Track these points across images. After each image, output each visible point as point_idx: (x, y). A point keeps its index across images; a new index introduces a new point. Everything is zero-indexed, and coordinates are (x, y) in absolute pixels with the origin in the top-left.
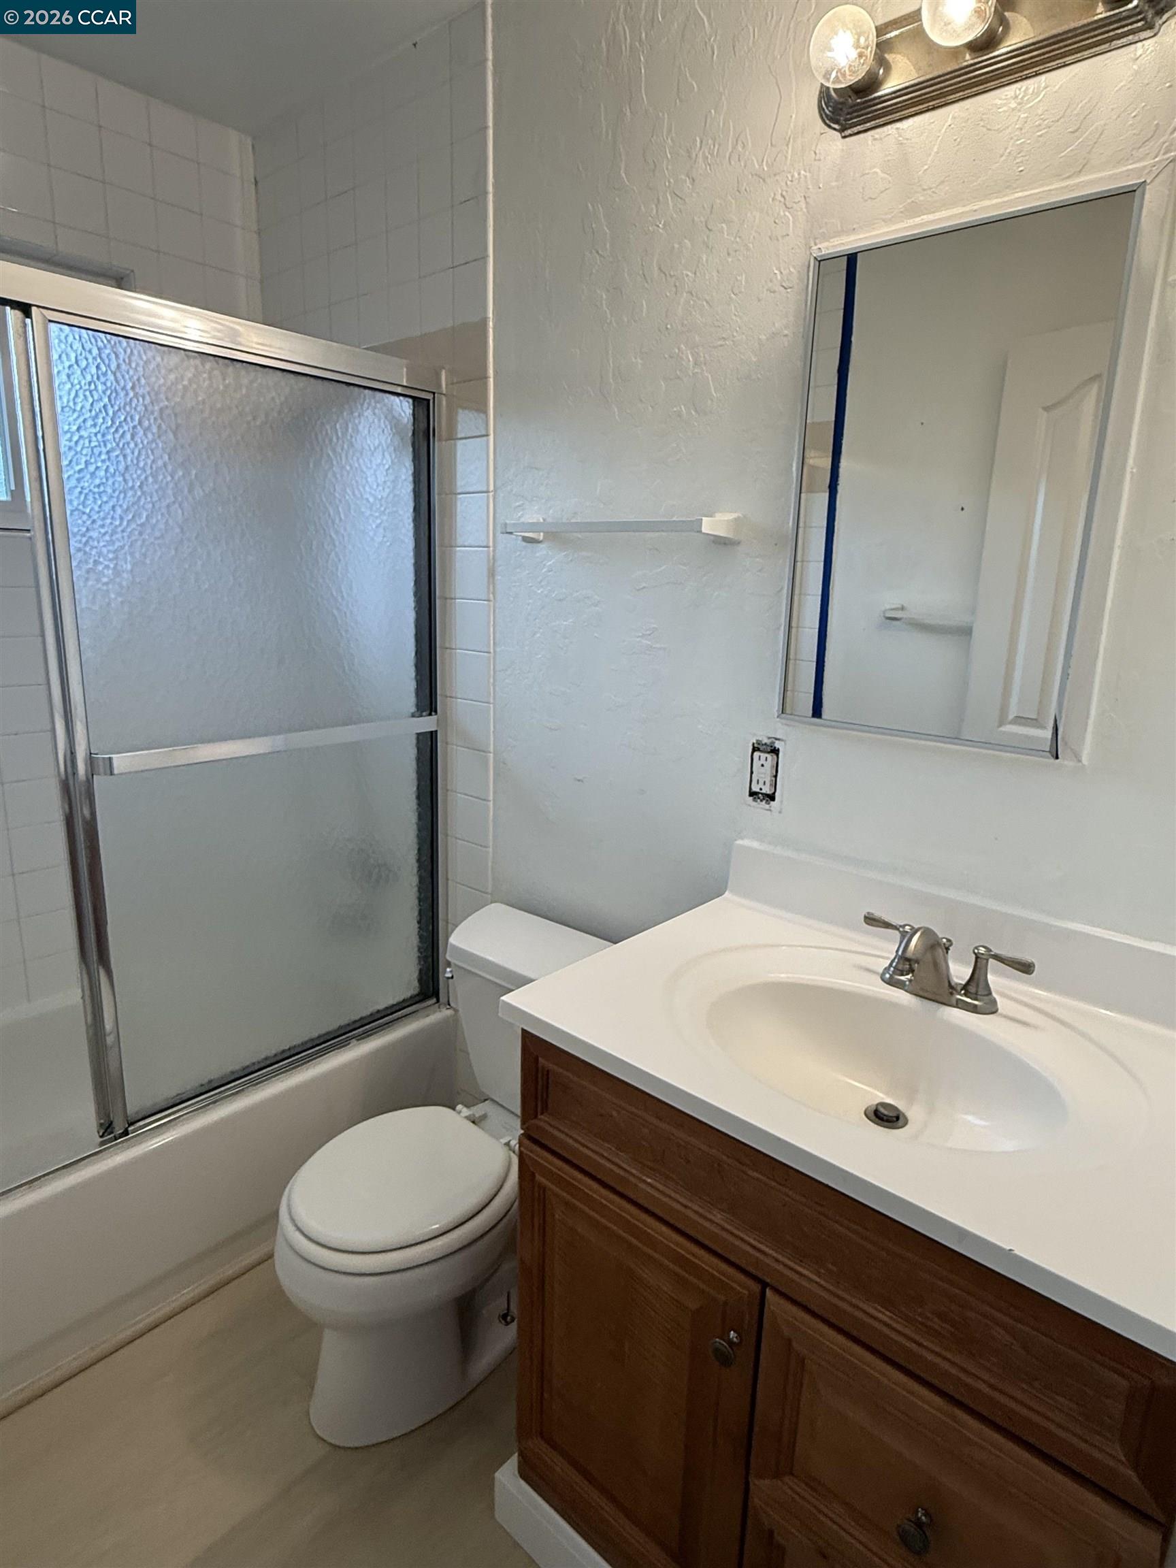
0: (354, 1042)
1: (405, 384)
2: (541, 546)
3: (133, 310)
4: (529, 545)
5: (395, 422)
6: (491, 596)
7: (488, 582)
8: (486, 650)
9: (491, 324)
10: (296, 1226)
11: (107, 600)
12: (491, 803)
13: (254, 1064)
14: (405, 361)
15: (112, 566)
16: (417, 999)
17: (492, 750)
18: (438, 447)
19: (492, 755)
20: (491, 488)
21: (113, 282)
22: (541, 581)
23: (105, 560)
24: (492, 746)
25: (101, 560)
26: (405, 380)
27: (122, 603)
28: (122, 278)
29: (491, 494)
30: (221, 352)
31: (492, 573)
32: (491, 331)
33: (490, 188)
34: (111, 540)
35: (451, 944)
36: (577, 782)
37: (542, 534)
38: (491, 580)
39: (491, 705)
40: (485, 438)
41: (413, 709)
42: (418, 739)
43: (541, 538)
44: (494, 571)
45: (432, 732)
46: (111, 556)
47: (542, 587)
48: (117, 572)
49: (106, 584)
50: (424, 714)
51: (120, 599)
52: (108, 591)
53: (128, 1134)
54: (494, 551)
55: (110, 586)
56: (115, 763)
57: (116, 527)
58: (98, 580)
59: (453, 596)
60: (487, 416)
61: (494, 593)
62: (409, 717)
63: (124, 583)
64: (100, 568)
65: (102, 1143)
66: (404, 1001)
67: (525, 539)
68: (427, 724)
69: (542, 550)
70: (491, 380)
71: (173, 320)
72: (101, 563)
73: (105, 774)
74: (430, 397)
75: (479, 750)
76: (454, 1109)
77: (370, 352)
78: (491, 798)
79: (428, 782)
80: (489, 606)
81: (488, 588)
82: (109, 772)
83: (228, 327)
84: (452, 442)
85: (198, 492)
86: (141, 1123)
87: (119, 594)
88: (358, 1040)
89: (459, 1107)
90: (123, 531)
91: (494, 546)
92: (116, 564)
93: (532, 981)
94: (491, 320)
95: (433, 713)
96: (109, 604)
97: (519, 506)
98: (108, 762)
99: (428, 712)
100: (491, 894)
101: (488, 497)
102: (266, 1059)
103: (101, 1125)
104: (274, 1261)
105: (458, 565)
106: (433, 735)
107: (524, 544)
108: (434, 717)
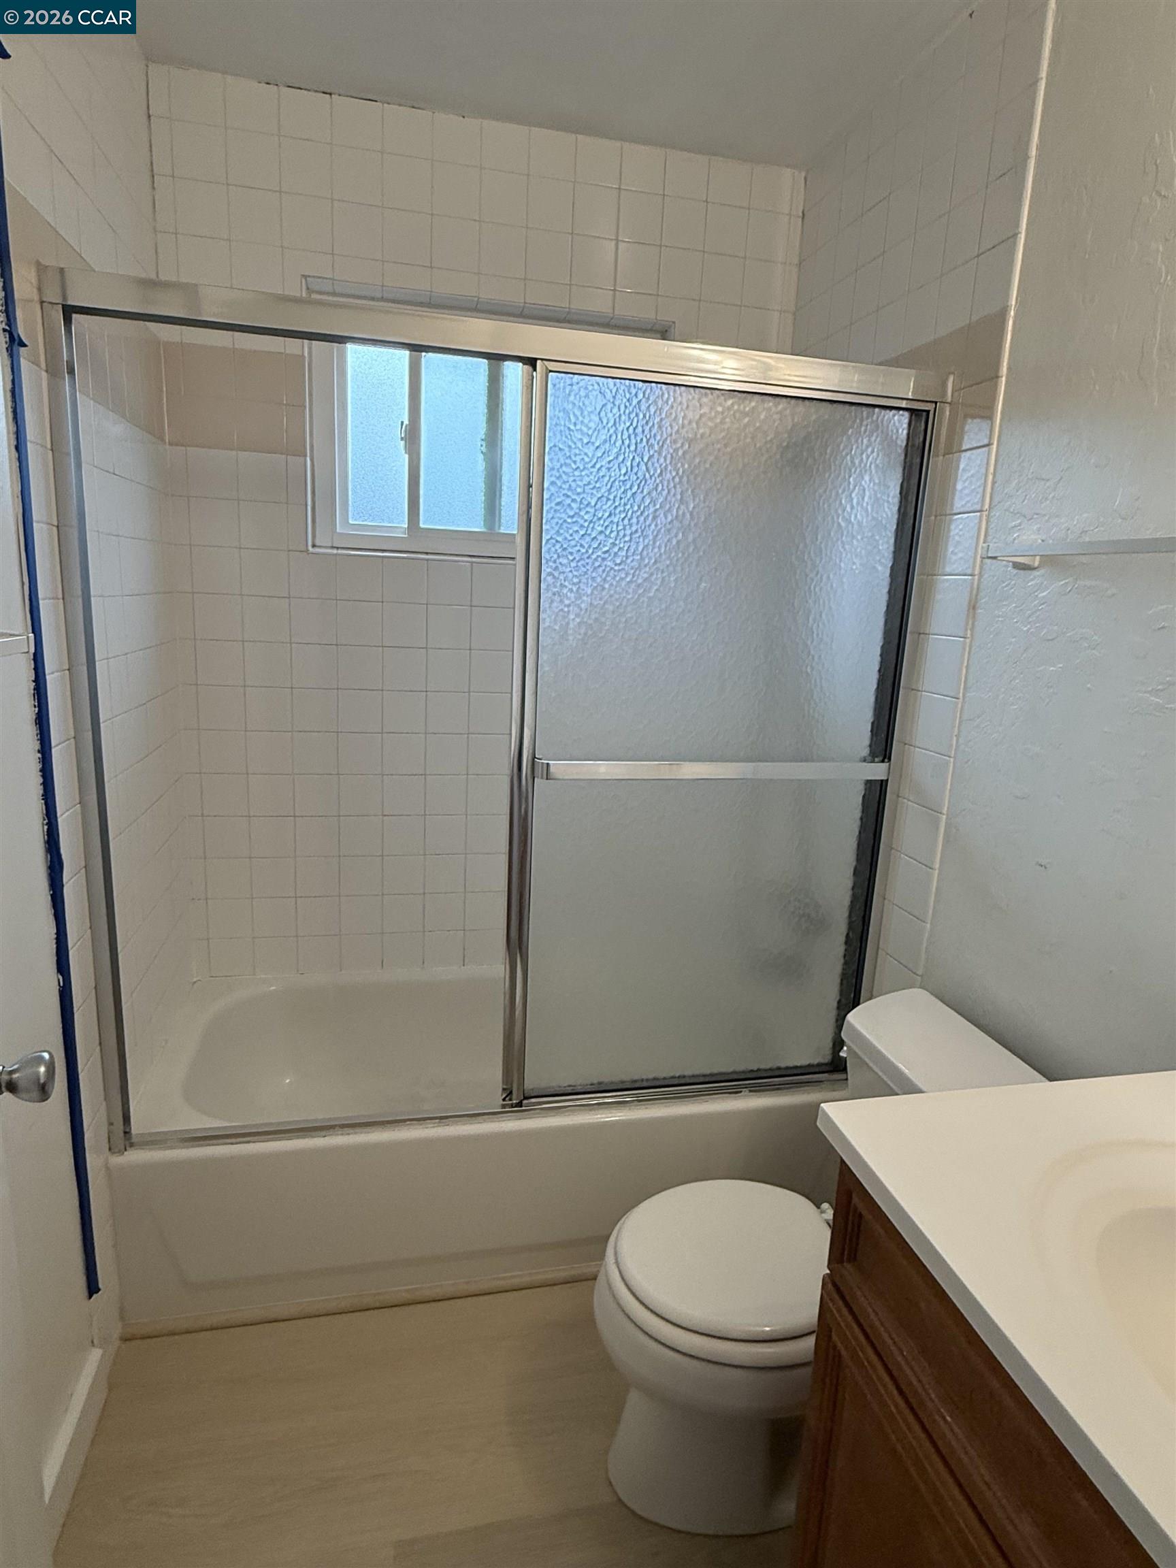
0: (745, 1092)
1: (910, 397)
2: (1036, 573)
3: (690, 359)
4: (1022, 572)
5: (888, 441)
6: (969, 632)
7: (968, 615)
8: (952, 694)
9: (1012, 313)
10: (616, 1259)
11: (567, 620)
12: (937, 871)
13: (642, 1080)
14: (913, 371)
15: (575, 589)
16: (827, 1068)
17: (945, 812)
18: (935, 463)
19: (944, 817)
20: (987, 507)
21: (659, 336)
22: (1029, 616)
23: (570, 584)
24: (946, 809)
25: (566, 583)
26: (910, 394)
27: (579, 623)
28: (666, 331)
29: (985, 513)
30: (755, 388)
31: (973, 607)
32: (1011, 323)
33: (1033, 152)
34: (577, 566)
35: (848, 1022)
36: (1038, 868)
37: (1038, 558)
38: (971, 615)
39: (952, 760)
40: (985, 449)
41: (865, 752)
42: (866, 784)
43: (1036, 564)
44: (976, 602)
45: (882, 781)
46: (575, 580)
47: (1029, 623)
48: (579, 596)
49: (569, 606)
50: (876, 760)
51: (578, 620)
52: (569, 611)
53: (521, 1106)
54: (979, 580)
55: (571, 608)
56: (552, 769)
57: (583, 554)
58: (561, 601)
59: (927, 632)
60: (992, 424)
61: (972, 630)
62: (861, 761)
63: (583, 606)
64: (565, 591)
65: (504, 1106)
66: (809, 1066)
67: (1016, 566)
68: (877, 771)
69: (1034, 579)
70: (1004, 379)
71: (716, 363)
72: (566, 587)
73: (542, 778)
74: (930, 407)
75: (933, 810)
76: (818, 1207)
77: (882, 367)
78: (937, 866)
79: (871, 836)
80: (964, 643)
81: (967, 624)
82: (545, 776)
83: (758, 361)
84: (951, 456)
85: (661, 519)
86: (533, 1100)
87: (577, 615)
88: (750, 1091)
89: (825, 1206)
90: (588, 558)
91: (980, 575)
92: (579, 587)
93: (921, 1092)
94: (1013, 308)
95: (886, 760)
96: (568, 624)
97: (1015, 526)
98: (545, 766)
99: (881, 758)
100: (922, 976)
101: (981, 517)
102: (655, 1079)
103: (504, 1089)
104: (594, 1285)
105: (938, 597)
106: (883, 784)
107: (1015, 571)
108: (884, 766)
